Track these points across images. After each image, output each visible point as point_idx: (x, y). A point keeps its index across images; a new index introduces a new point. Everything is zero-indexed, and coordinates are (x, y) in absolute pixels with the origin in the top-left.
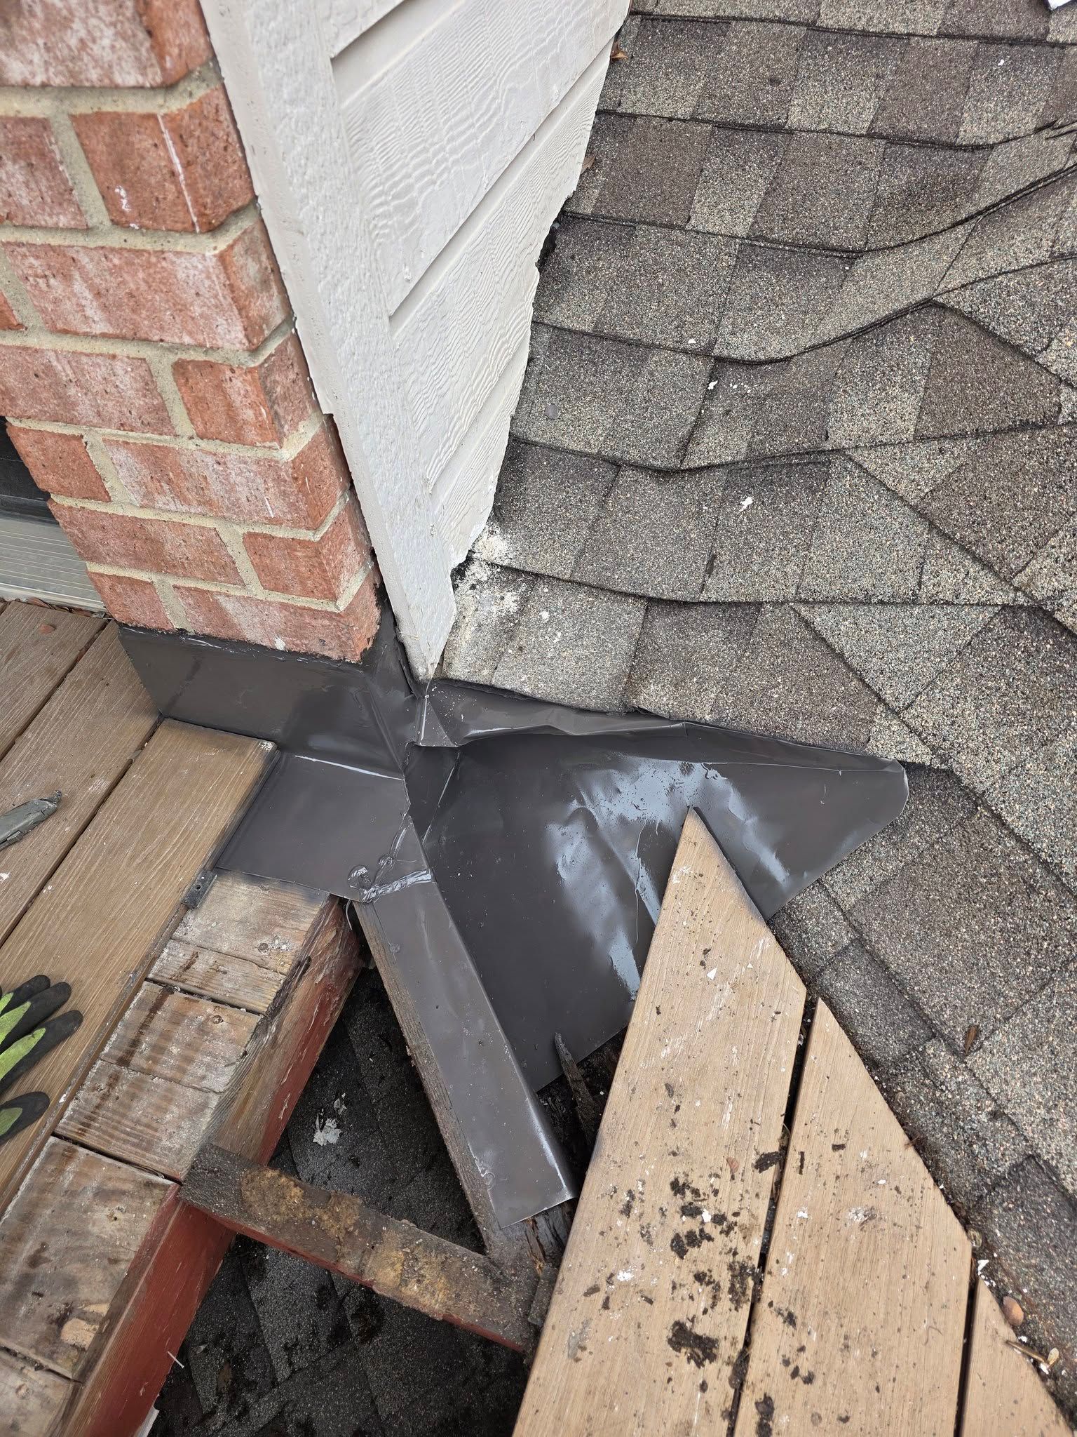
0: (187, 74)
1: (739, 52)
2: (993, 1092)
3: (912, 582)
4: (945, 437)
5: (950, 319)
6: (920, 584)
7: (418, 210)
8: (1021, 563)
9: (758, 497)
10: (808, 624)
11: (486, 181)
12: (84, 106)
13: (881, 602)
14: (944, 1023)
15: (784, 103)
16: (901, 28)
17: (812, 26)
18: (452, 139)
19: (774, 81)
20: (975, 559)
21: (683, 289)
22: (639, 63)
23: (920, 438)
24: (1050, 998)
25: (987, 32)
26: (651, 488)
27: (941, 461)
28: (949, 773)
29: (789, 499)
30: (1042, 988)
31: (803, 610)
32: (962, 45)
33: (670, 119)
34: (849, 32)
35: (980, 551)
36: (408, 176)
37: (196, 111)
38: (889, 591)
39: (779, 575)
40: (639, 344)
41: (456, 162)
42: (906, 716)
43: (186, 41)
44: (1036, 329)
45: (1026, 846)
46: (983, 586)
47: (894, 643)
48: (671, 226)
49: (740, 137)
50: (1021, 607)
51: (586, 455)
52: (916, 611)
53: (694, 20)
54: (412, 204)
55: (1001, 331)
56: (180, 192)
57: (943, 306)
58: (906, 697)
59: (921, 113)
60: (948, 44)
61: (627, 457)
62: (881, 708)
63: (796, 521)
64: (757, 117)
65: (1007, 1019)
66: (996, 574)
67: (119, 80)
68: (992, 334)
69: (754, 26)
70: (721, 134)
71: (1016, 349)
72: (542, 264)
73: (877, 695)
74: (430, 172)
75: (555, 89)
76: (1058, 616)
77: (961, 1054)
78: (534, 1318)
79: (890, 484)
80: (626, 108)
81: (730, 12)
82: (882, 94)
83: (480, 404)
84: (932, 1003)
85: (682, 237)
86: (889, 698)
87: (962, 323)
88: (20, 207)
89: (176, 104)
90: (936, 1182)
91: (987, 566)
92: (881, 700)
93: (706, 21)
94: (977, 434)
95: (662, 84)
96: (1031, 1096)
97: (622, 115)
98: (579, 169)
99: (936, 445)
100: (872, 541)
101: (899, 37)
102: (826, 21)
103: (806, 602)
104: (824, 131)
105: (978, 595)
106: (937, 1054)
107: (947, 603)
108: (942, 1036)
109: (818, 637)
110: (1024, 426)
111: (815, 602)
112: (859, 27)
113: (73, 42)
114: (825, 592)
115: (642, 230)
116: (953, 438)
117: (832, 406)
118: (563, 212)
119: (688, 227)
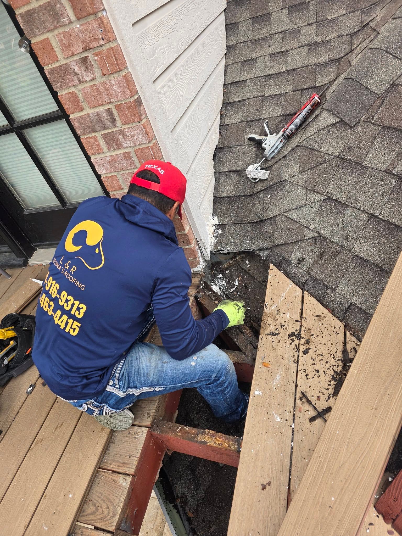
0: (152, 140)
1: (249, 106)
2: (342, 294)
3: (305, 201)
4: (305, 171)
5: (302, 148)
6: (307, 201)
7: (188, 153)
8: (325, 190)
9: (271, 195)
10: (286, 216)
11: (199, 145)
12: (136, 148)
13: (300, 207)
14: (330, 285)
15: (261, 114)
16: (283, 92)
17: (264, 96)
18: (192, 139)
19: (257, 110)
20: (316, 192)
21: (246, 157)
22: (227, 113)
23: (301, 173)
24: (348, 272)
25: (303, 88)
26: (248, 200)
27: (306, 176)
28: (321, 236)
29: (278, 193)
30: (346, 270)
31: (285, 214)
32: (297, 92)
33: (236, 123)
34: (272, 95)
35: (317, 191)
36: (185, 147)
37: (154, 144)
38: (301, 204)
39: (279, 209)
40: (239, 171)
41: (193, 143)
42: (310, 228)
43: (152, 134)
44: (318, 145)
45: (337, 244)
46: (319, 197)
47: (304, 214)
48: (241, 145)
49: (253, 123)
50: (327, 199)
51: (232, 197)
52: (307, 206)
53: (237, 102)
54: (187, 152)
55: (311, 147)
56: (153, 158)
57: (300, 146)
58: (309, 224)
59: (292, 108)
60: (295, 93)
61: (241, 195)
62: (305, 228)
63: (280, 197)
64: (256, 118)
65: (341, 279)
66: (321, 194)
67: (143, 143)
68: (310, 148)
69: (251, 100)
70: (248, 123)
71: (315, 150)
72: (214, 160)
73: (303, 226)
74: (189, 146)
75: (210, 124)
76: (333, 198)
77: (334, 290)
78: (254, 357)
79: (297, 183)
80: (226, 123)
81: (245, 98)
82: (282, 106)
83: (206, 190)
84: (326, 282)
85: (244, 147)
86: (305, 225)
87: (304, 148)
88: (125, 167)
89: (151, 144)
90: (335, 316)
91: (319, 193)
92: (304, 226)
93: (240, 101)
94: (312, 168)
95: (233, 116)
96: (349, 292)
97: (225, 125)
98: (218, 139)
99: (304, 173)
100: (296, 196)
101: (284, 94)
102: (266, 95)
103: (285, 212)
104: (271, 117)
105: (318, 199)
106: (330, 291)
107: (313, 203)
108: (330, 288)
109: (289, 218)
110: (320, 164)
111: (287, 212)
112: (274, 94)
113: (135, 139)
114: (289, 209)
115: (234, 148)
116: (307, 170)
117: (282, 172)
118: (216, 148)
119: (245, 144)
